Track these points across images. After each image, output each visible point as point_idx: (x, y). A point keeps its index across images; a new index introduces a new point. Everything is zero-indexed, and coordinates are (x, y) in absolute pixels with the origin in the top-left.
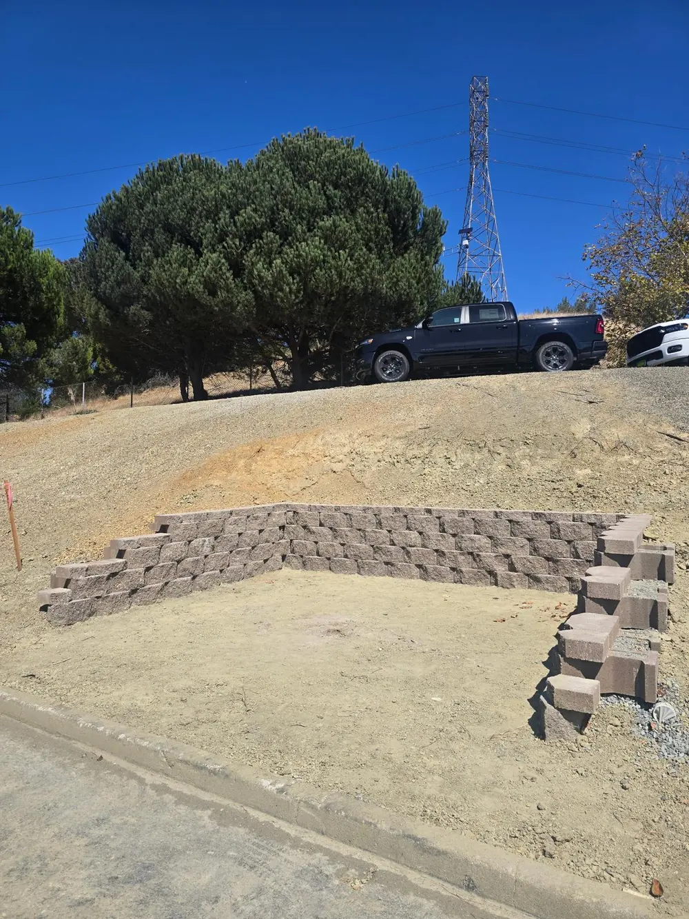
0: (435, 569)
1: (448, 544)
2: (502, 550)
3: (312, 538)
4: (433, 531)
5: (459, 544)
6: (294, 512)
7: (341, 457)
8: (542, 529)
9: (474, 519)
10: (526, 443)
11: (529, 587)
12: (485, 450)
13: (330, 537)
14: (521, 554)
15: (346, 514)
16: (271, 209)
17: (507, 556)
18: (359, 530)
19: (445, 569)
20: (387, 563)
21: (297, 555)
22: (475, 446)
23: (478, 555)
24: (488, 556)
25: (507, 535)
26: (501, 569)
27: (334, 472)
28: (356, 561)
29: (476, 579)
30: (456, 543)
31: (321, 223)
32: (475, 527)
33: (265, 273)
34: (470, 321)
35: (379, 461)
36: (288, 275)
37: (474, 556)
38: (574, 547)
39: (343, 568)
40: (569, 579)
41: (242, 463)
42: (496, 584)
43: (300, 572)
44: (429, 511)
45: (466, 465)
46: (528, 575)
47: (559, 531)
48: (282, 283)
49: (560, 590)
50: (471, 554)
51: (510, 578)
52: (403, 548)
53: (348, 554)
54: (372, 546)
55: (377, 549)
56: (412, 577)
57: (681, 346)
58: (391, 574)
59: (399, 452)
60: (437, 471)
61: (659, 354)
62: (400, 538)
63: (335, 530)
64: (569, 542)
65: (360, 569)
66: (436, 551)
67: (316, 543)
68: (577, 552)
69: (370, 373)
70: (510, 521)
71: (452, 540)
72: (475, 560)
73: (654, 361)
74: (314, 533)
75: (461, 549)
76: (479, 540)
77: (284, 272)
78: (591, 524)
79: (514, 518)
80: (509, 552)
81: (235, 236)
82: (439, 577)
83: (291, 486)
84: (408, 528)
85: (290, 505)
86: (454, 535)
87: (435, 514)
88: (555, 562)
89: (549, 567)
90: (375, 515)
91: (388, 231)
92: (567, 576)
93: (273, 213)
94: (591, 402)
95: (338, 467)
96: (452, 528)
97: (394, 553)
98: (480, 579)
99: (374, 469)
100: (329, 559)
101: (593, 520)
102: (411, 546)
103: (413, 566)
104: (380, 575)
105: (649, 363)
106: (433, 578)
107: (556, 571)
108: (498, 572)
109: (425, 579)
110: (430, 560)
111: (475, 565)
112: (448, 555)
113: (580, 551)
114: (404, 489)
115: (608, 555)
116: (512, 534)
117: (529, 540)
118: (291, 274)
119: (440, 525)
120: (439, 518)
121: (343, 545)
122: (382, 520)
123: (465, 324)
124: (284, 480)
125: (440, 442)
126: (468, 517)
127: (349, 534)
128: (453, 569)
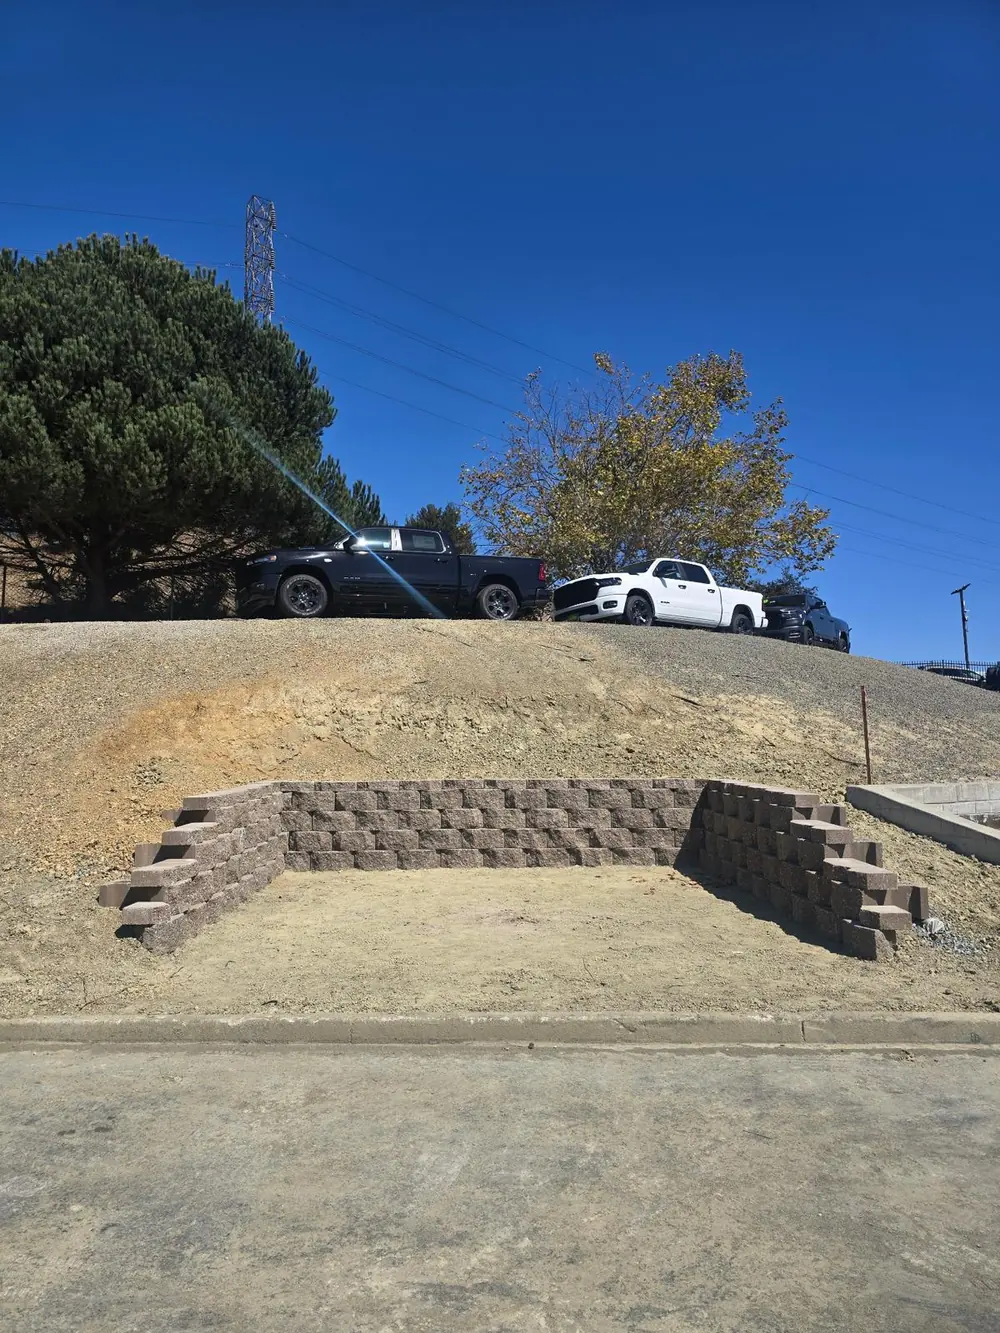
0: (505, 853)
1: (518, 821)
2: (582, 824)
3: (326, 826)
4: (497, 805)
5: (532, 821)
6: (294, 793)
7: (321, 718)
8: (623, 797)
9: (547, 790)
10: (550, 704)
11: (614, 864)
12: (510, 712)
13: (353, 823)
14: (603, 827)
15: (377, 792)
16: (117, 348)
17: (588, 830)
18: (398, 811)
19: (518, 851)
20: (440, 851)
21: (303, 851)
22: (497, 706)
23: (557, 832)
24: (570, 833)
25: (585, 805)
26: (582, 846)
27: (319, 738)
28: (396, 852)
29: (556, 859)
30: (527, 820)
31: (193, 384)
32: (549, 799)
33: (107, 440)
34: (403, 548)
35: (378, 724)
36: (148, 449)
37: (551, 833)
38: (658, 816)
39: (379, 864)
40: (655, 850)
41: (181, 725)
42: (579, 862)
43: (309, 875)
44: (492, 783)
45: (495, 728)
46: (611, 849)
47: (643, 798)
48: (137, 459)
49: (645, 862)
50: (547, 830)
51: (594, 854)
52: (461, 830)
53: (385, 843)
54: (419, 831)
55: (425, 835)
56: (476, 865)
57: (616, 602)
58: (447, 864)
59: (404, 711)
60: (459, 736)
61: (594, 609)
62: (457, 818)
63: (363, 814)
64: (653, 810)
65: (402, 862)
66: (504, 830)
67: (333, 833)
68: (662, 821)
69: (273, 603)
70: (589, 790)
71: (523, 816)
72: (551, 837)
73: (588, 616)
74: (330, 819)
75: (535, 826)
76: (557, 813)
77: (143, 445)
78: (673, 790)
79: (593, 786)
80: (591, 825)
81: (54, 375)
82: (511, 861)
83: (265, 759)
84: (466, 805)
85: (287, 784)
86: (525, 811)
87: (500, 786)
88: (641, 832)
89: (634, 839)
90: (420, 791)
91: (283, 412)
92: (654, 847)
93: (118, 352)
94: (583, 660)
95: (322, 731)
96: (523, 801)
97: (451, 838)
98: (559, 859)
99: (374, 734)
100: (354, 853)
101: (675, 786)
102: (472, 827)
103: (476, 851)
104: (432, 866)
105: (582, 617)
106: (503, 864)
107: (641, 843)
108: (581, 849)
109: (492, 866)
110: (496, 841)
111: (551, 843)
112: (521, 834)
113: (666, 820)
114: (428, 759)
115: (798, 810)
116: (591, 804)
117: (611, 810)
118: (152, 449)
119: (506, 799)
120: (505, 791)
121: (374, 832)
122: (432, 798)
123: (397, 552)
124: (250, 751)
125: (452, 700)
126: (540, 790)
127: (385, 817)
128: (526, 851)
